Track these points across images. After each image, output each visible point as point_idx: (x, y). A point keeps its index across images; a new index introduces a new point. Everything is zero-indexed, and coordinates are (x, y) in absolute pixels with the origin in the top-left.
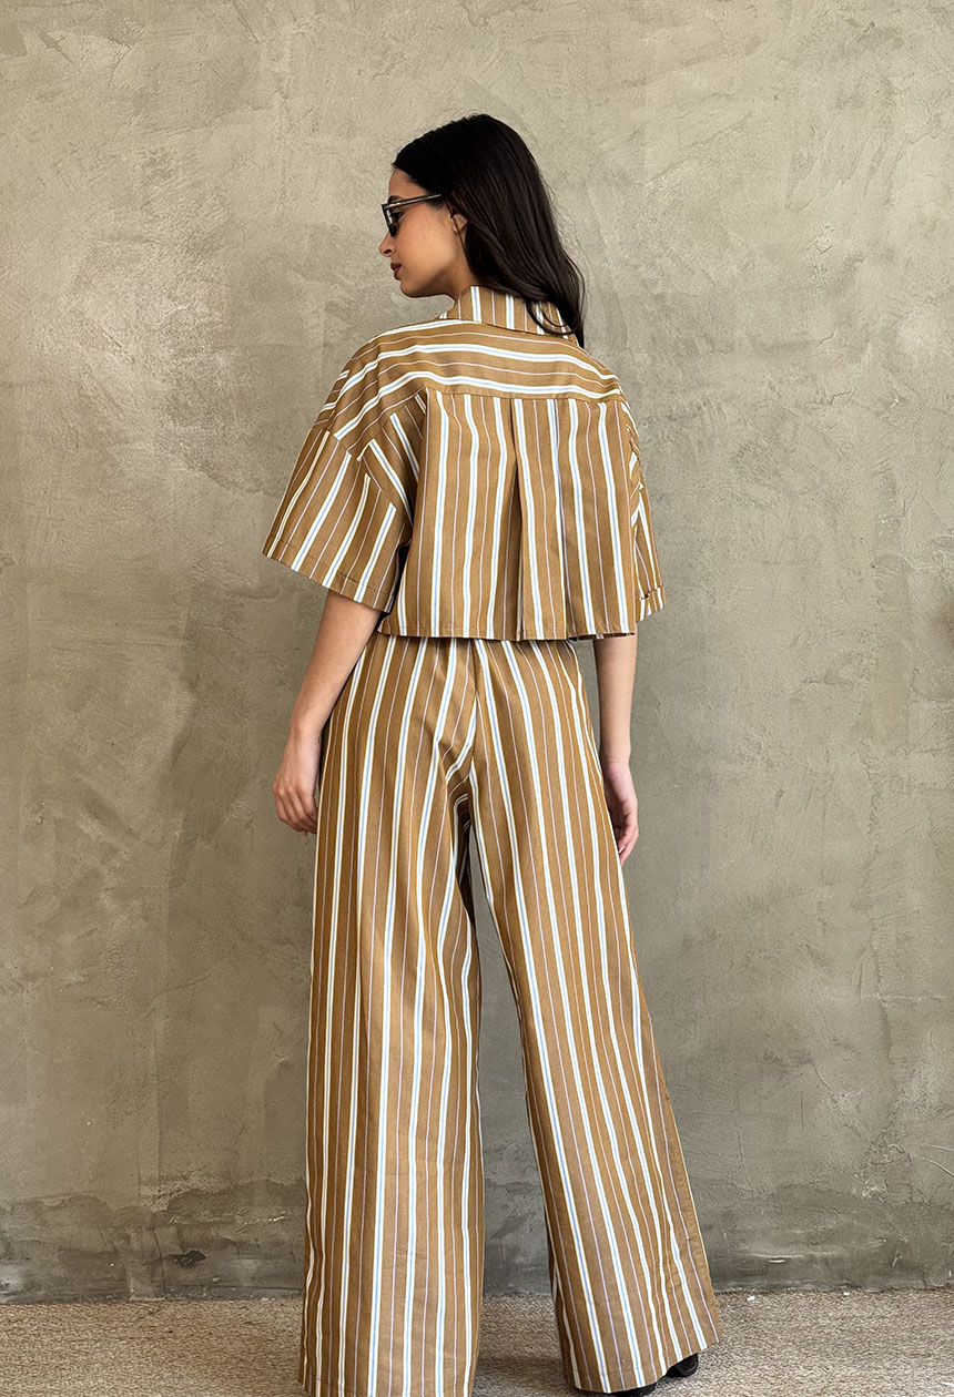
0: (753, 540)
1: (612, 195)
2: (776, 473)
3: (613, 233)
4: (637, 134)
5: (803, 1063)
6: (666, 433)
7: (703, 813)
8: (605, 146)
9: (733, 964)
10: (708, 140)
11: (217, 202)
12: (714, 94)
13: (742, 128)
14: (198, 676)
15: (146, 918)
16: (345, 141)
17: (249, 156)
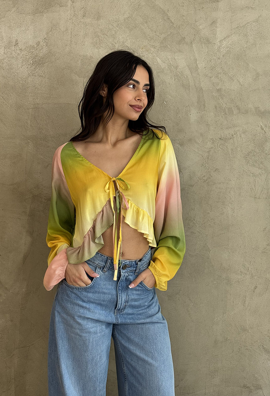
0: (251, 189)
1: (202, 48)
2: (262, 163)
3: (202, 63)
4: (214, 23)
5: (258, 389)
6: (219, 145)
7: (225, 293)
8: (201, 27)
9: (233, 351)
10: (243, 26)
11: (45, 45)
12: (247, 7)
13: (257, 21)
14: (33, 231)
15: (12, 321)
16: (96, 21)
17: (58, 26)
